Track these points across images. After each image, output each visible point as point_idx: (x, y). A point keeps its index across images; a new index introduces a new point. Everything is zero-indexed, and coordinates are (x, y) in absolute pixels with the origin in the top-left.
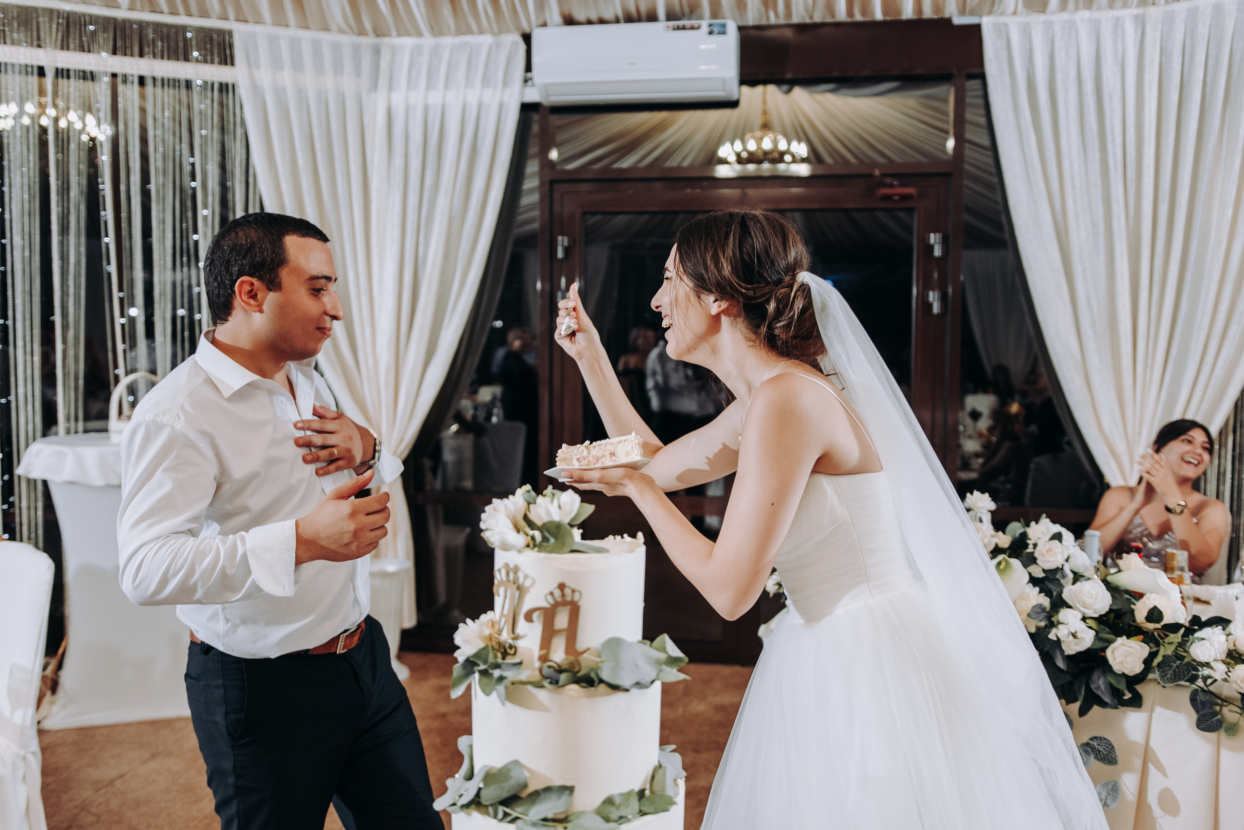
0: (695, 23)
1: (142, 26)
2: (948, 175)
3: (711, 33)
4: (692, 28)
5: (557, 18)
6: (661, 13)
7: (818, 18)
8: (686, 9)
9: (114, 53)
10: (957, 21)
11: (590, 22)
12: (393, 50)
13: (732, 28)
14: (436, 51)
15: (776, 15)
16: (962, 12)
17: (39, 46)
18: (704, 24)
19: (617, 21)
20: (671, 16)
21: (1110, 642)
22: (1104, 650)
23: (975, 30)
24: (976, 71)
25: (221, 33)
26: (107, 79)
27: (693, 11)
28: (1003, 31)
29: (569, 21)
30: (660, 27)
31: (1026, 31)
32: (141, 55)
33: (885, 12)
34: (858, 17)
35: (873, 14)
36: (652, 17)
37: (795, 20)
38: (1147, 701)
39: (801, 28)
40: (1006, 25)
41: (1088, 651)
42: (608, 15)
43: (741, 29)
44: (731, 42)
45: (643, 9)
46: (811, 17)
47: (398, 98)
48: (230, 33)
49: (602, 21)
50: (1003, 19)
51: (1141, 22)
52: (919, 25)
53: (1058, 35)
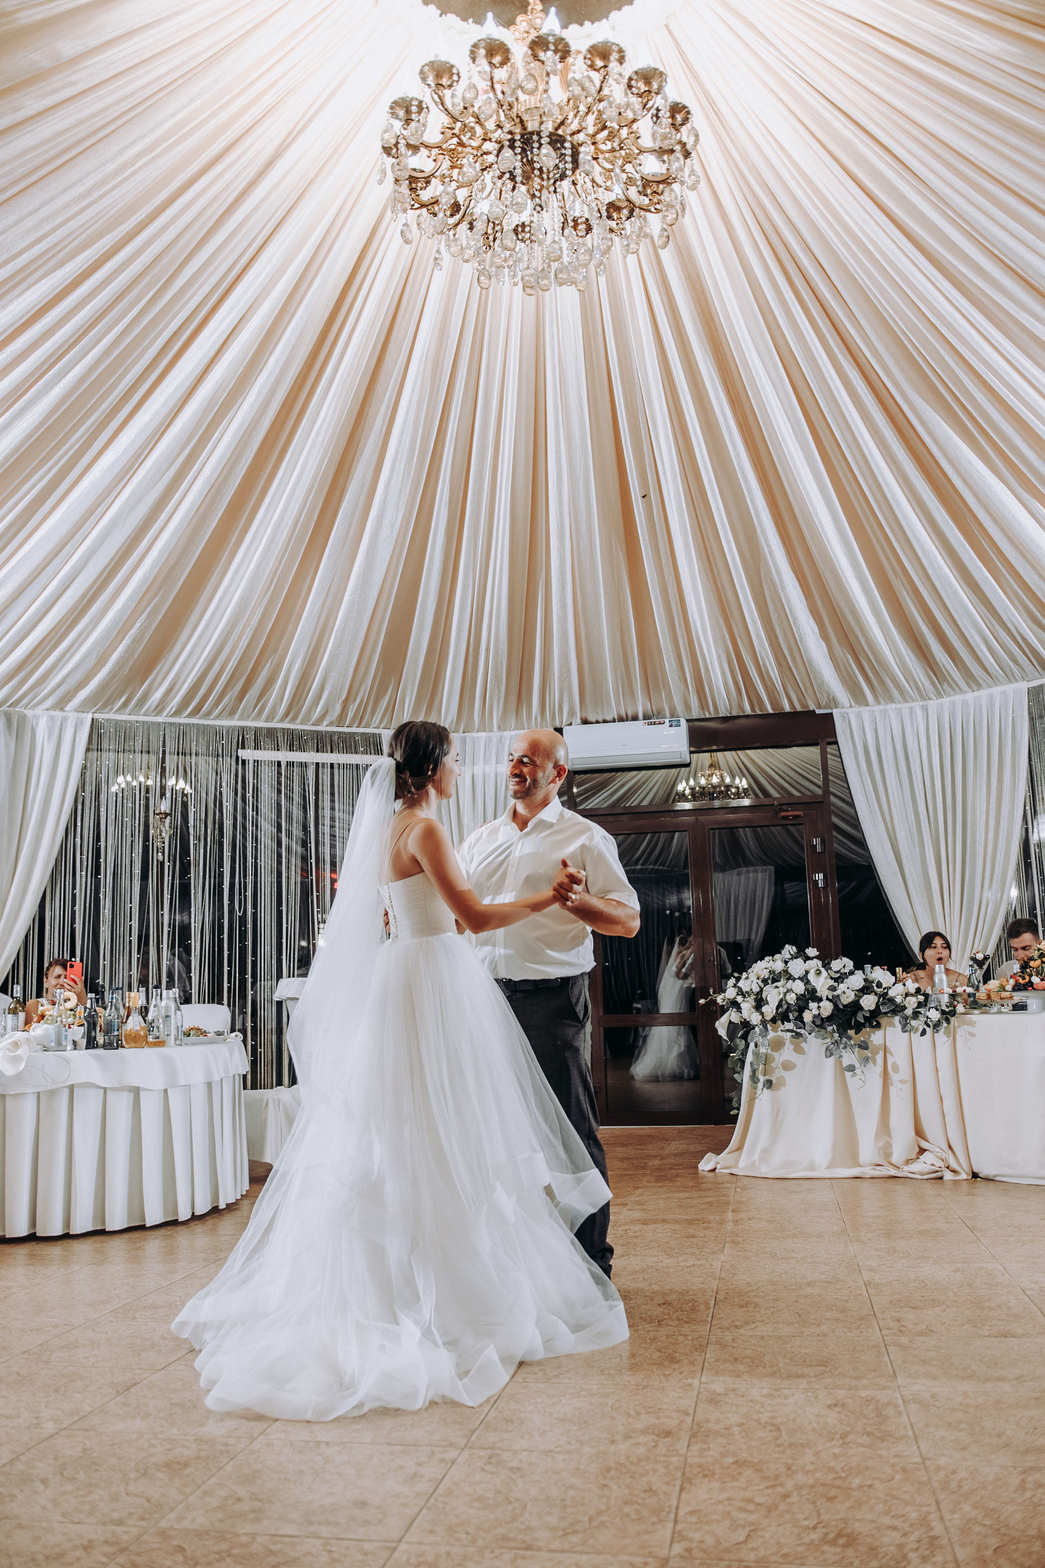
0: (662, 720)
1: (332, 734)
2: (822, 802)
3: (671, 726)
4: (660, 724)
5: (579, 721)
6: (641, 716)
7: (734, 714)
8: (655, 712)
9: (318, 751)
10: (818, 712)
11: (597, 722)
12: (473, 739)
13: (683, 722)
14: (501, 740)
15: (710, 713)
16: (820, 707)
17: (278, 750)
18: (667, 721)
19: (614, 721)
20: (645, 717)
21: (861, 997)
22: (859, 1001)
23: (830, 716)
24: (833, 740)
25: (374, 735)
26: (314, 767)
27: (659, 714)
28: (846, 717)
29: (585, 722)
30: (640, 723)
31: (859, 716)
32: (332, 752)
33: (773, 709)
34: (759, 712)
35: (767, 710)
36: (635, 718)
37: (723, 713)
38: (883, 1026)
39: (725, 719)
40: (847, 713)
41: (852, 1002)
42: (609, 718)
43: (688, 721)
44: (682, 731)
45: (630, 714)
46: (731, 713)
47: (478, 769)
48: (380, 735)
49: (605, 721)
50: (844, 710)
51: (925, 709)
52: (794, 714)
53: (878, 718)
